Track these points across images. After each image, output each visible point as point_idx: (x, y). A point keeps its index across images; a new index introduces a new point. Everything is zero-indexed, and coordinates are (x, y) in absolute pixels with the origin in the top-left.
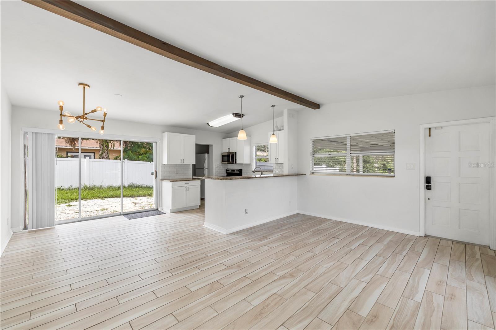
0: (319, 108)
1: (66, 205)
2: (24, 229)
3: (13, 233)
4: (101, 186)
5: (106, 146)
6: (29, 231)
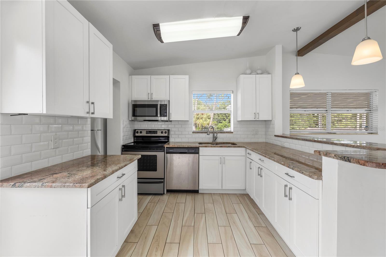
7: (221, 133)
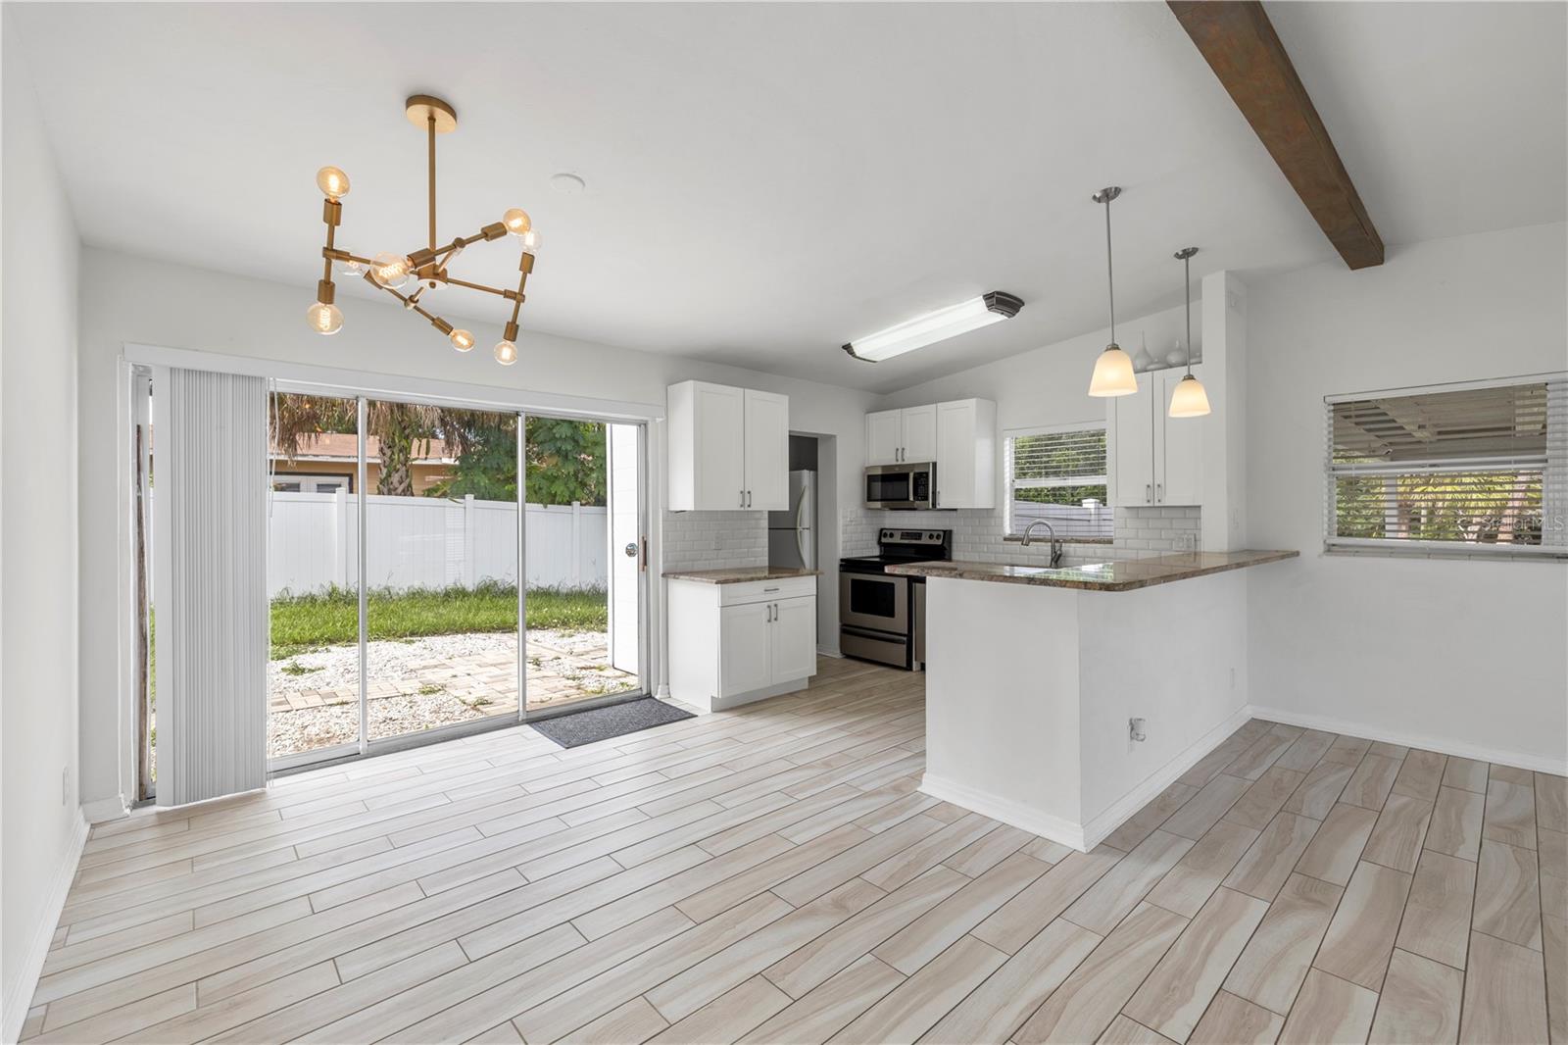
0: (1382, 263)
1: (284, 670)
2: (135, 806)
3: (88, 827)
4: (388, 589)
5: (401, 451)
6: (159, 814)
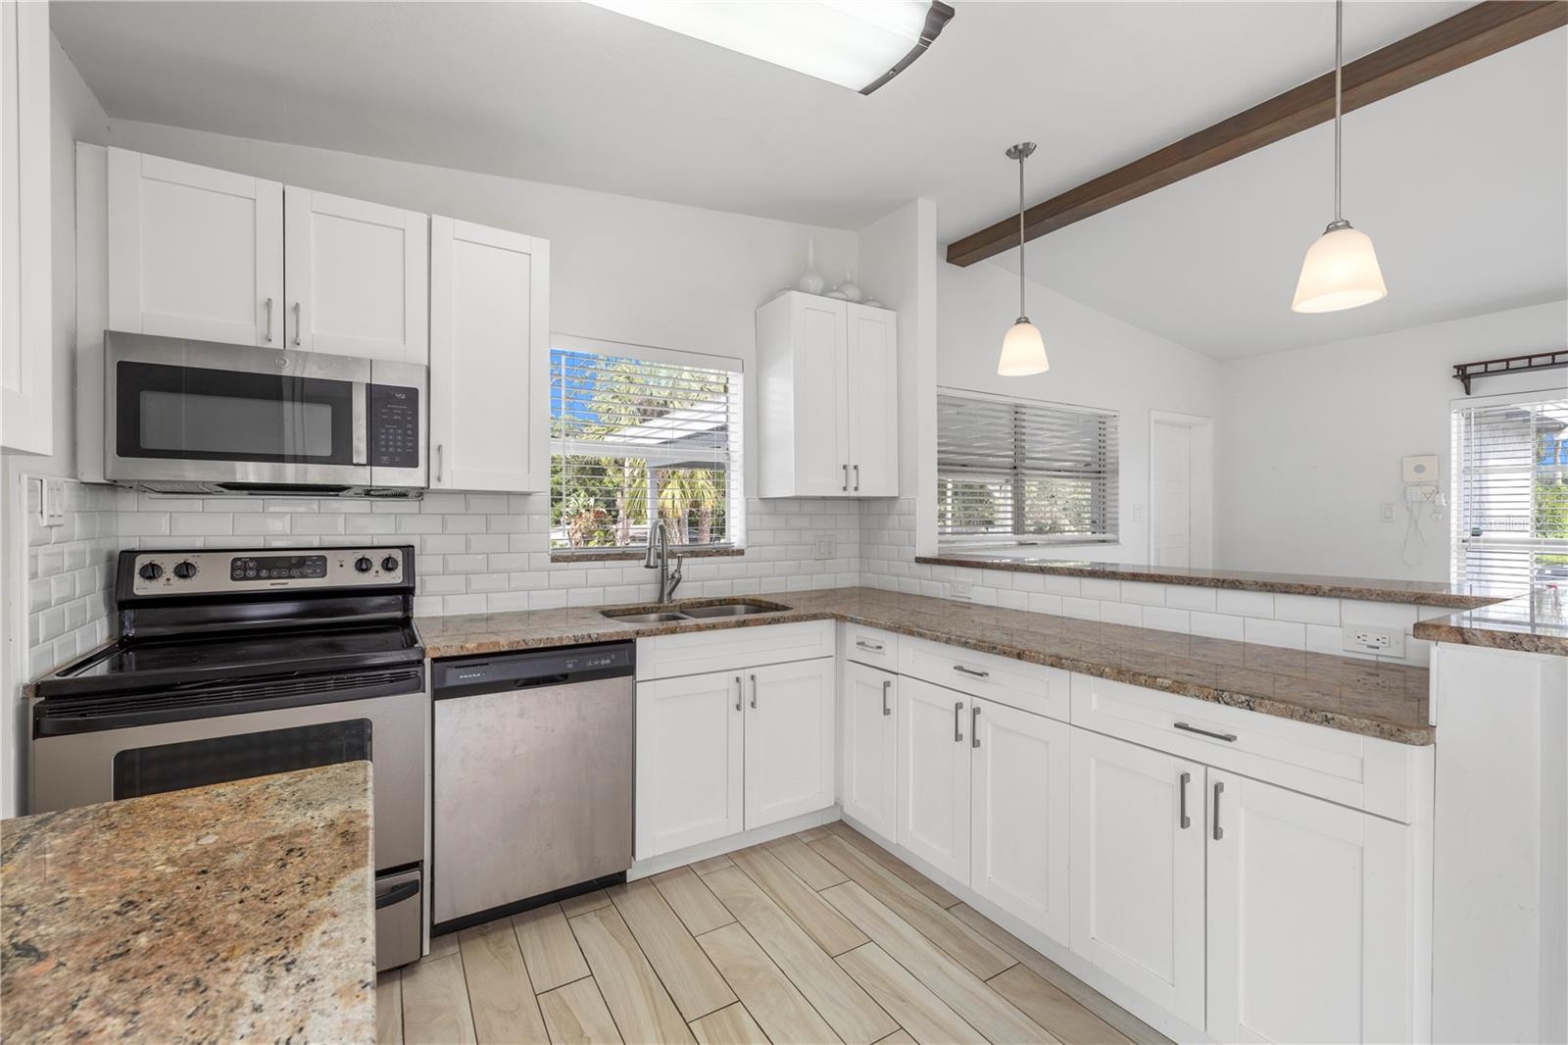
7: (692, 556)
